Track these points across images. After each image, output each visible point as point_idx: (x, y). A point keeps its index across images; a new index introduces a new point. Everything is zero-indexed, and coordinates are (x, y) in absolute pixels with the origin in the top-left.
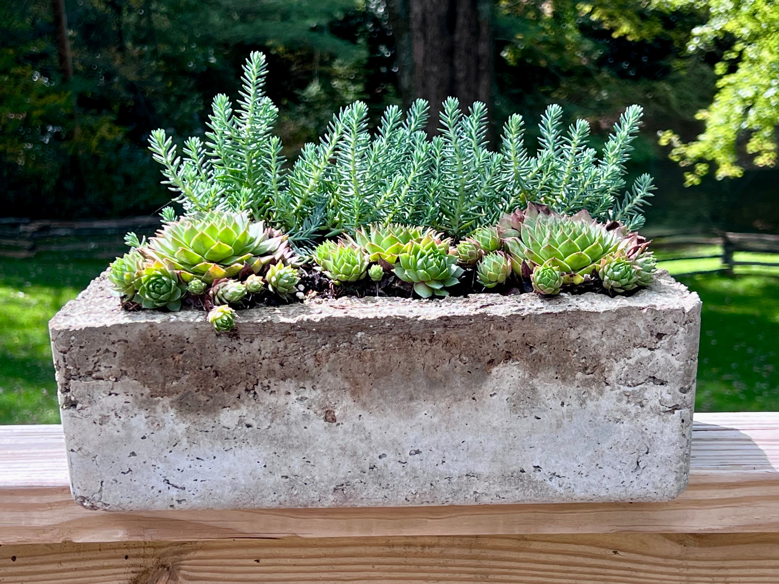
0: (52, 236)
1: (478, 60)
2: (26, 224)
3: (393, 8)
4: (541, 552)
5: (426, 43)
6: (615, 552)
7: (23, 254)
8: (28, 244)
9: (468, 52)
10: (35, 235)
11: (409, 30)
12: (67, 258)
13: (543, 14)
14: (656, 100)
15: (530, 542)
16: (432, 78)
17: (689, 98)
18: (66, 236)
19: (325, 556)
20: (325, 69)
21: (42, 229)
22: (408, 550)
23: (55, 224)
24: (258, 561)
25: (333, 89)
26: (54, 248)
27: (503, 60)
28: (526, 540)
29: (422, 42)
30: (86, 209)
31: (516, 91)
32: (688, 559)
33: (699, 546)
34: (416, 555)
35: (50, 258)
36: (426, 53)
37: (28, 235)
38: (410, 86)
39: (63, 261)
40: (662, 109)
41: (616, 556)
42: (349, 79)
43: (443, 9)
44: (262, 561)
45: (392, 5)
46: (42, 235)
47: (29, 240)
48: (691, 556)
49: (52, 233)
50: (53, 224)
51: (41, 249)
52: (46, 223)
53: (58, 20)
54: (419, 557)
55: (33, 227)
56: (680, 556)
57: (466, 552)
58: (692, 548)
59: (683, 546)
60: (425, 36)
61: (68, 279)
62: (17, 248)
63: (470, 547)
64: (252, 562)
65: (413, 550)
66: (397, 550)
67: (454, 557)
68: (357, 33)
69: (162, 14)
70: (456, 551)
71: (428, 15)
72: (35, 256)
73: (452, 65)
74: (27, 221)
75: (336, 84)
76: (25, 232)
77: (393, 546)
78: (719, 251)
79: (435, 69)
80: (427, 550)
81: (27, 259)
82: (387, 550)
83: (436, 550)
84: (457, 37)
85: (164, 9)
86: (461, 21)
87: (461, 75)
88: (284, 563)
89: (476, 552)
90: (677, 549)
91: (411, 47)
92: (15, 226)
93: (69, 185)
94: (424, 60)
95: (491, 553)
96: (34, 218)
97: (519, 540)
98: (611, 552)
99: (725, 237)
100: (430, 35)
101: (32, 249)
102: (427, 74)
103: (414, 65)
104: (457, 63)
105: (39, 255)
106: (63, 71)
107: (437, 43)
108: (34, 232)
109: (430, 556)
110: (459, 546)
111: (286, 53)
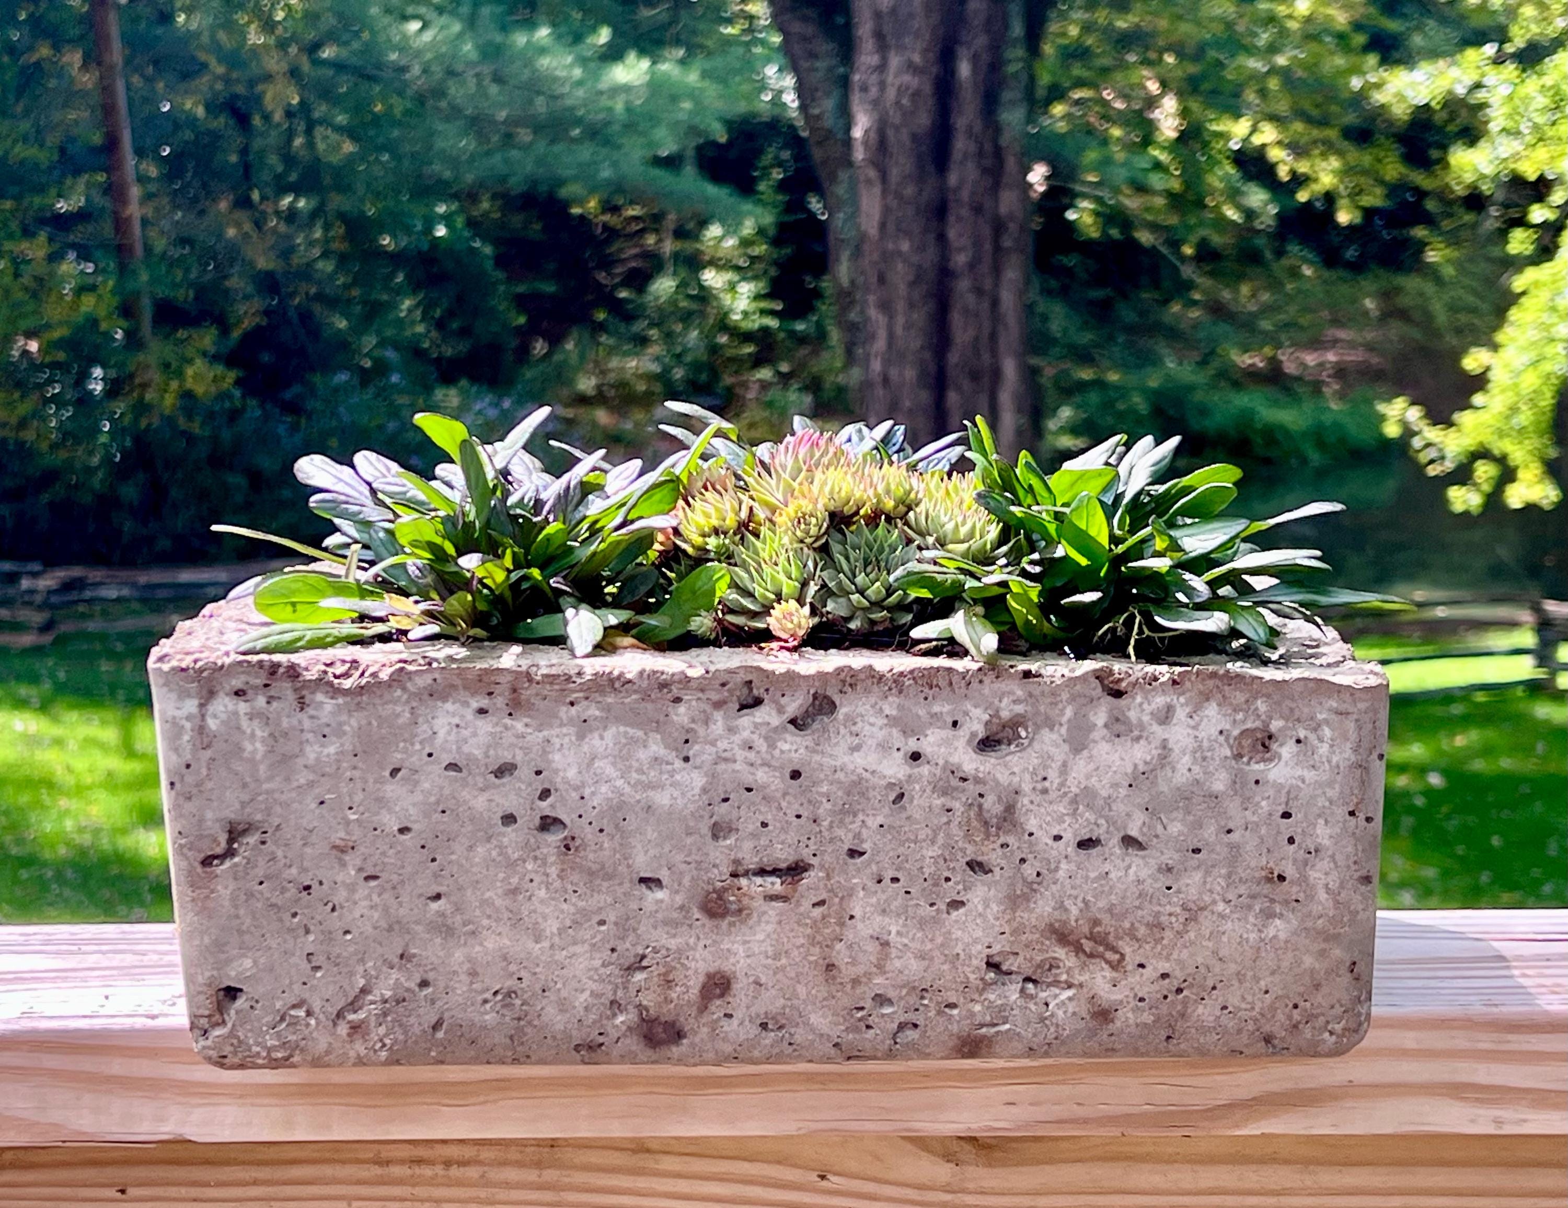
0: (90, 601)
1: (999, 227)
2: (35, 575)
3: (818, 117)
4: (679, 1175)
5: (884, 192)
6: (823, 1177)
7: (27, 640)
8: (38, 618)
9: (978, 209)
10: (54, 599)
11: (848, 163)
12: (120, 647)
13: (1157, 129)
14: (1403, 315)
15: (657, 1157)
16: (900, 266)
17: (1474, 311)
18: (118, 600)
19: (255, 1183)
20: (688, 246)
21: (68, 586)
22: (417, 1170)
23: (96, 575)
24: (123, 1192)
25: (702, 287)
26: (91, 626)
27: (1071, 226)
28: (648, 1151)
29: (877, 190)
30: (164, 544)
31: (1097, 294)
32: (964, 1191)
33: (984, 1166)
34: (431, 1182)
35: (85, 647)
36: (886, 211)
37: (38, 599)
38: (853, 282)
39: (112, 655)
40: (1416, 334)
41: (824, 1183)
42: (737, 268)
43: (924, 120)
44: (132, 1192)
45: (816, 111)
46: (70, 598)
47: (40, 608)
48: (971, 1186)
49: (88, 594)
50: (91, 575)
51: (65, 628)
52: (76, 572)
53: (111, 145)
54: (438, 1185)
55: (48, 582)
56: (948, 1184)
57: (531, 1175)
58: (971, 1168)
59: (952, 1165)
60: (884, 177)
61: (121, 692)
62: (16, 627)
63: (539, 1165)
64: (112, 1193)
65: (427, 1171)
66: (397, 1171)
67: (508, 1185)
68: (756, 170)
69: (339, 129)
70: (512, 1174)
71: (890, 133)
72: (55, 643)
73: (941, 238)
74: (36, 567)
75: (712, 278)
76: (31, 592)
77: (388, 1163)
78: (1527, 639)
79: (905, 246)
80: (455, 1171)
81: (37, 651)
82: (377, 1171)
83: (473, 1172)
84: (953, 179)
85: (341, 119)
86: (961, 145)
87: (960, 259)
88: (174, 1195)
89: (550, 1175)
90: (943, 1172)
91: (854, 201)
92: (13, 578)
93: (130, 492)
94: (883, 226)
95: (580, 1178)
96: (51, 563)
97: (634, 1151)
98: (813, 1177)
99: (1537, 609)
100: (895, 174)
101: (47, 627)
102: (887, 257)
103: (863, 237)
104: (952, 234)
105: (60, 641)
106: (122, 251)
107: (909, 191)
108: (50, 592)
109: (460, 1183)
110: (519, 1164)
111: (604, 212)
